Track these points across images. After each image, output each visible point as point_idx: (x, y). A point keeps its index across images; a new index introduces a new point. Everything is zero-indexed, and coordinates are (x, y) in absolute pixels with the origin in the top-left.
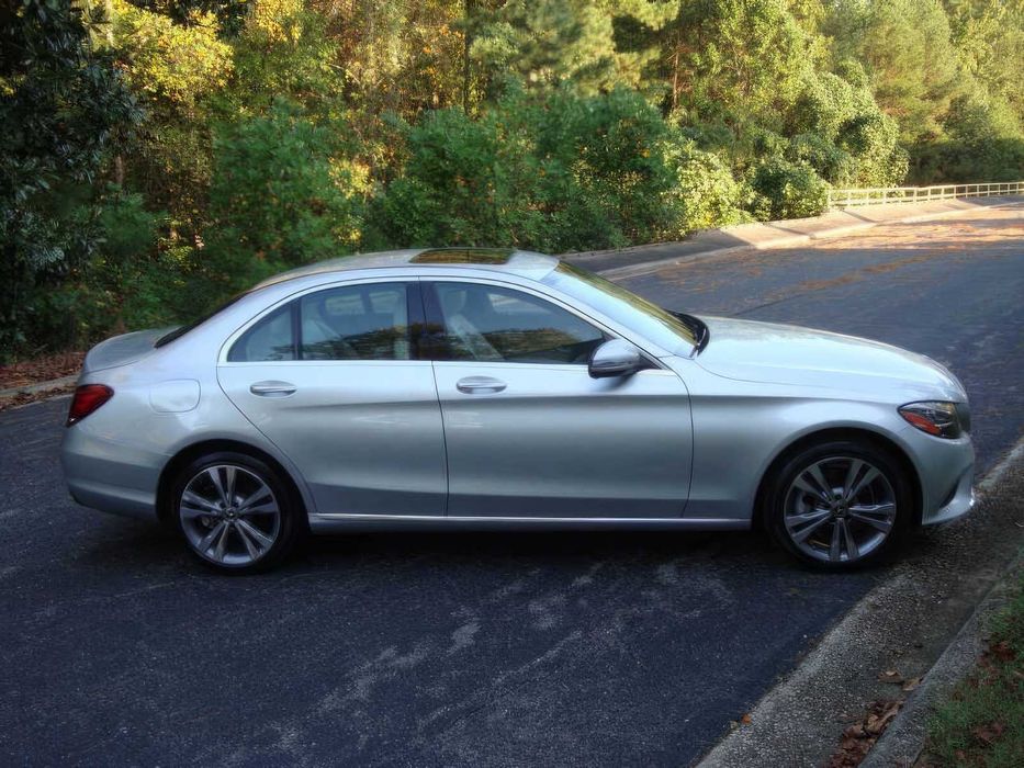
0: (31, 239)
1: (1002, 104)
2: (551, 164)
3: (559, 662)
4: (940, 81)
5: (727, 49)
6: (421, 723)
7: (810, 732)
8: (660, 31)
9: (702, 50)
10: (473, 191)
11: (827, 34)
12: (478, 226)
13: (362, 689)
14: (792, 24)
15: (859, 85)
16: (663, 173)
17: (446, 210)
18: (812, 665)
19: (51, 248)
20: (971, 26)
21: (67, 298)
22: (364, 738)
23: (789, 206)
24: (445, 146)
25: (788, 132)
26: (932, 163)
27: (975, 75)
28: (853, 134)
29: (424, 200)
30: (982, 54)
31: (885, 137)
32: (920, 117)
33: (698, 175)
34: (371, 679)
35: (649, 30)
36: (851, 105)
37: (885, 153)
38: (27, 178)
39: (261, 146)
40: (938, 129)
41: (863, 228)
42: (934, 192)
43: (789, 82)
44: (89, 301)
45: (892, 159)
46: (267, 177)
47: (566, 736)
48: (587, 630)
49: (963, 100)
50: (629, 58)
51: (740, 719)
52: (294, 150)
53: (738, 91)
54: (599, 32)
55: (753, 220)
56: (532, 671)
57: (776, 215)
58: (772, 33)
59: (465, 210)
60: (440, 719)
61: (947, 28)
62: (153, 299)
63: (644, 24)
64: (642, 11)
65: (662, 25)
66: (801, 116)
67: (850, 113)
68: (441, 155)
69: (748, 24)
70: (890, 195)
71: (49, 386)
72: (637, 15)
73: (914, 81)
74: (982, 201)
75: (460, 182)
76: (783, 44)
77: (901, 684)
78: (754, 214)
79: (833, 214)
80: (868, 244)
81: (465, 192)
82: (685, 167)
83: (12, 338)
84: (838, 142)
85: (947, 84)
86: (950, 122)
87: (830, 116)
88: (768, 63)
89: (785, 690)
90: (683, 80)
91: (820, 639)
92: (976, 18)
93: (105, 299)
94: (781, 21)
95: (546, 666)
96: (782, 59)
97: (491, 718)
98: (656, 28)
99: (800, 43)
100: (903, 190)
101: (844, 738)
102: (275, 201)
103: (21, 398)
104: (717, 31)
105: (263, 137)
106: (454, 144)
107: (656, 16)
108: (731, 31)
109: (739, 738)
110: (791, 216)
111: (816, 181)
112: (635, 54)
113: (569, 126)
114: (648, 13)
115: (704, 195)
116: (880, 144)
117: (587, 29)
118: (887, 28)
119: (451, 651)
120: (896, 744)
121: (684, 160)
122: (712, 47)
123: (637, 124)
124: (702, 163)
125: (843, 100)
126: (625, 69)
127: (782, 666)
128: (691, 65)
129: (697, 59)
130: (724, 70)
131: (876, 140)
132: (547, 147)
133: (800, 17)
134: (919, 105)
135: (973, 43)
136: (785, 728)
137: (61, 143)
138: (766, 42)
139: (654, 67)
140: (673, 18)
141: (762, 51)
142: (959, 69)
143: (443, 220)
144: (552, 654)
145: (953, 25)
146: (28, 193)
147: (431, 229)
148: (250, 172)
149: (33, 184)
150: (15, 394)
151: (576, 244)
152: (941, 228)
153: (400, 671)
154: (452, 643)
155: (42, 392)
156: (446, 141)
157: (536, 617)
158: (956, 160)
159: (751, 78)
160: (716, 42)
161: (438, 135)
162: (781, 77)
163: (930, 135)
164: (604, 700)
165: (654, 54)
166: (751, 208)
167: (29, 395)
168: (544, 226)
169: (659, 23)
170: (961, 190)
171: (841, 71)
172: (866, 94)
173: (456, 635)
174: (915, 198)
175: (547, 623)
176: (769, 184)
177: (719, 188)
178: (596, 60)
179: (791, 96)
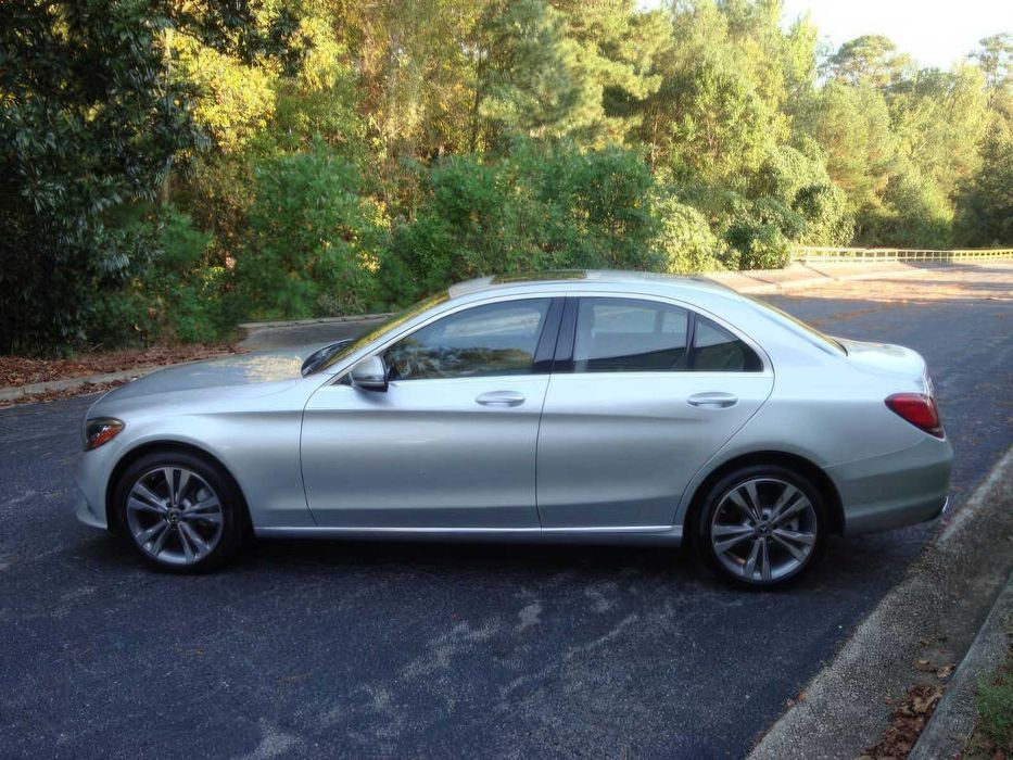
0: (102, 247)
1: (931, 184)
2: (553, 209)
3: (621, 641)
4: (880, 161)
5: (700, 120)
6: (504, 691)
7: (861, 710)
8: (644, 101)
9: (679, 120)
10: (485, 228)
11: (788, 113)
13: (443, 657)
14: (757, 103)
15: (813, 159)
16: (651, 222)
17: (460, 243)
18: (851, 652)
19: (119, 255)
20: (907, 117)
21: (123, 304)
22: (451, 702)
23: (756, 259)
24: (463, 188)
25: (752, 194)
26: (872, 231)
27: (910, 158)
28: (808, 199)
29: (441, 234)
30: (915, 141)
31: (836, 205)
32: (863, 188)
33: (680, 226)
34: (450, 650)
35: (634, 100)
36: (806, 175)
37: (835, 219)
38: (104, 192)
39: (300, 178)
40: (877, 202)
41: (821, 281)
42: (880, 254)
43: (754, 151)
44: (144, 307)
45: (841, 225)
46: (304, 204)
47: (639, 708)
48: (641, 615)
49: (899, 178)
50: (615, 123)
51: (795, 698)
52: (329, 182)
53: (709, 157)
54: (592, 98)
55: (725, 268)
56: (598, 649)
57: (744, 265)
58: (741, 109)
59: (476, 244)
60: (520, 688)
61: (887, 116)
62: (197, 308)
63: (630, 95)
64: (630, 83)
65: (646, 96)
66: (764, 183)
67: (806, 183)
68: (458, 194)
69: (721, 101)
70: (842, 254)
71: (111, 378)
72: (625, 86)
73: (857, 160)
74: (919, 264)
75: (474, 218)
76: (750, 118)
77: (935, 671)
78: (725, 265)
79: (794, 268)
80: (827, 295)
81: (478, 228)
82: (668, 218)
83: (74, 335)
84: (794, 206)
85: (886, 164)
86: (888, 195)
87: (788, 184)
88: (736, 134)
89: (831, 674)
90: (663, 144)
91: (854, 630)
92: (911, 110)
93: (156, 306)
94: (749, 99)
95: (609, 644)
96: (749, 132)
97: (567, 689)
98: (641, 98)
99: (765, 119)
100: (853, 250)
101: (892, 717)
102: (310, 227)
103: (86, 387)
104: (692, 104)
105: (302, 170)
106: (470, 185)
107: (641, 88)
108: (705, 105)
109: (796, 715)
110: (757, 267)
111: (779, 239)
112: (621, 119)
113: (570, 176)
114: (634, 85)
115: (684, 244)
116: (831, 210)
117: (582, 95)
118: (837, 112)
119: (520, 628)
120: (949, 723)
121: (668, 212)
122: (688, 117)
123: (629, 177)
124: (683, 215)
125: (800, 171)
126: (611, 132)
127: (824, 652)
128: (668, 132)
129: (675, 127)
130: (698, 138)
131: (827, 206)
132: (549, 194)
133: (765, 97)
134: (861, 179)
135: (908, 130)
136: (838, 707)
137: (132, 164)
138: (736, 116)
139: (635, 133)
140: (656, 91)
141: (731, 123)
142: (896, 152)
143: (458, 252)
144: (613, 634)
145: (892, 114)
146: (104, 205)
147: (447, 259)
148: (289, 200)
149: (108, 197)
152: (890, 286)
153: (474, 643)
154: (519, 621)
155: (104, 383)
156: (463, 183)
157: (593, 601)
158: (892, 230)
159: (721, 147)
160: (692, 114)
161: (458, 177)
162: (747, 147)
163: (870, 206)
164: (669, 677)
165: (637, 121)
166: (723, 258)
167: (93, 385)
169: (644, 94)
170: (901, 254)
171: (799, 146)
172: (820, 166)
173: (522, 614)
174: (863, 258)
175: (604, 606)
176: (739, 238)
177: (698, 238)
178: (588, 123)
179: (755, 166)
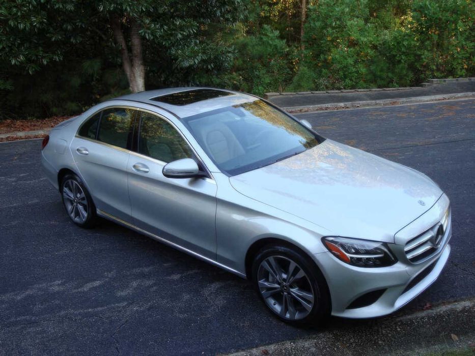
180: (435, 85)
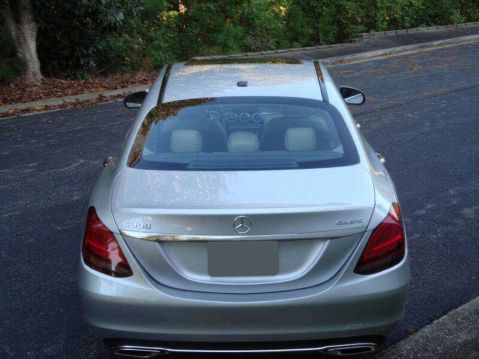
0: (106, 7)
12: (362, 7)
19: (117, 12)
21: (118, 42)
44: (131, 45)
62: (164, 45)
71: (115, 93)
83: (88, 63)
93: (139, 44)
103: (101, 98)
147: (333, 9)
150: (97, 96)
151: (427, 21)
155: (111, 96)
167: (105, 97)
168: (407, 8)
180: (365, 40)
